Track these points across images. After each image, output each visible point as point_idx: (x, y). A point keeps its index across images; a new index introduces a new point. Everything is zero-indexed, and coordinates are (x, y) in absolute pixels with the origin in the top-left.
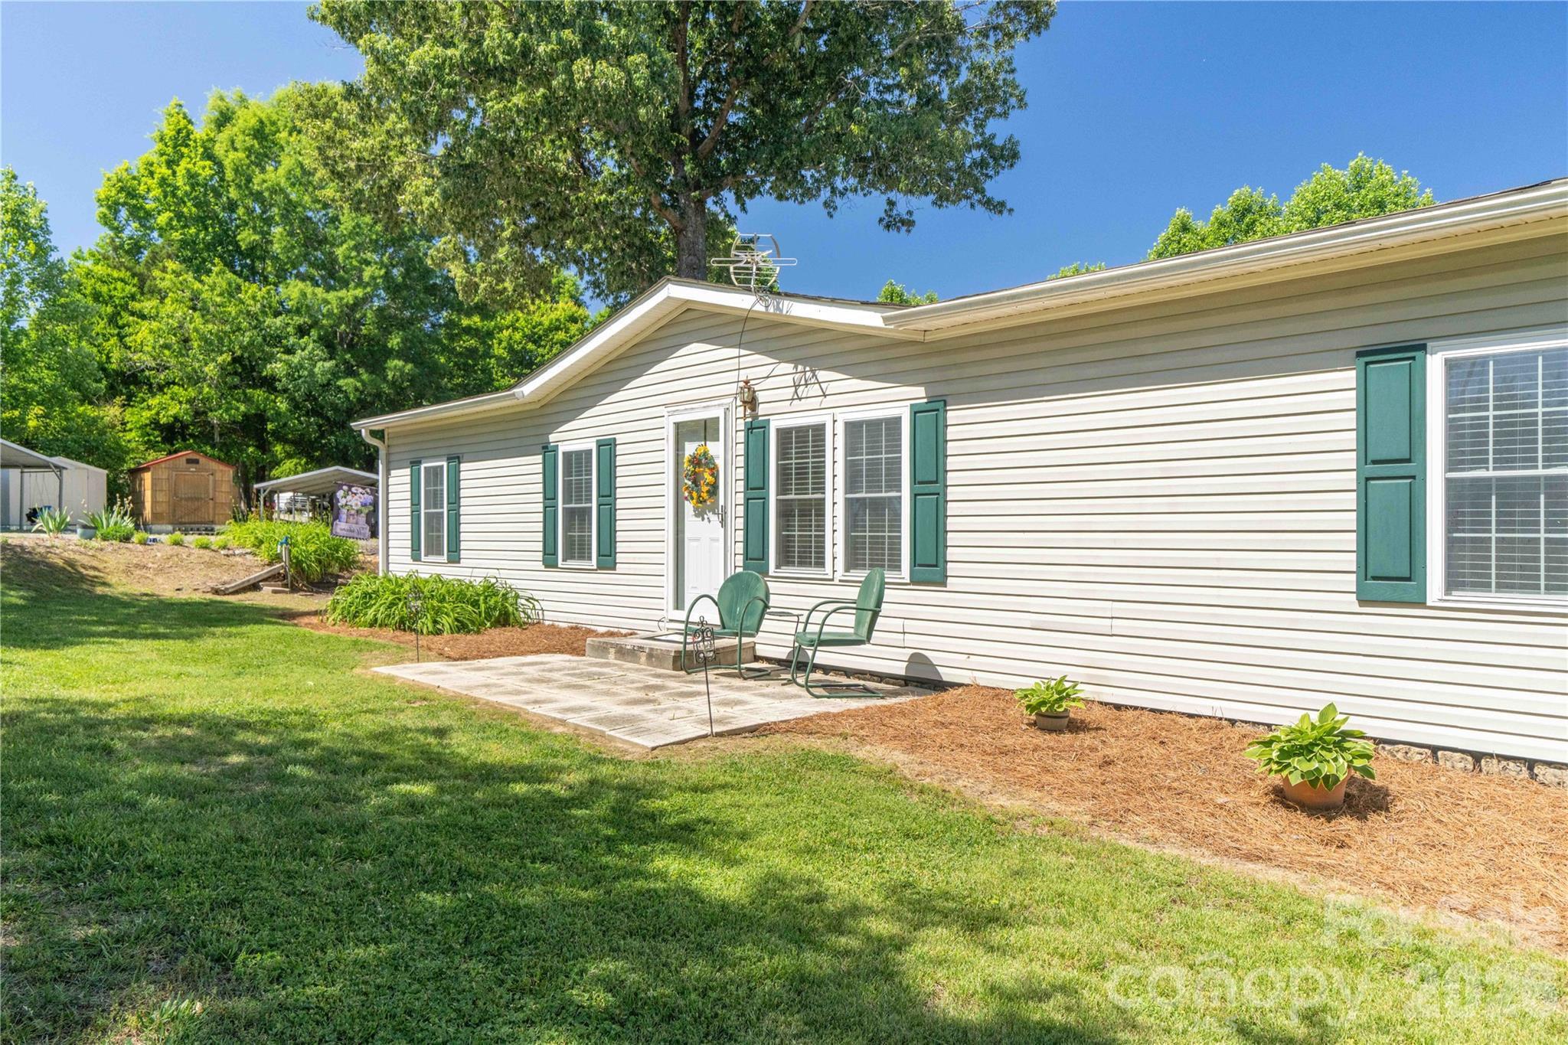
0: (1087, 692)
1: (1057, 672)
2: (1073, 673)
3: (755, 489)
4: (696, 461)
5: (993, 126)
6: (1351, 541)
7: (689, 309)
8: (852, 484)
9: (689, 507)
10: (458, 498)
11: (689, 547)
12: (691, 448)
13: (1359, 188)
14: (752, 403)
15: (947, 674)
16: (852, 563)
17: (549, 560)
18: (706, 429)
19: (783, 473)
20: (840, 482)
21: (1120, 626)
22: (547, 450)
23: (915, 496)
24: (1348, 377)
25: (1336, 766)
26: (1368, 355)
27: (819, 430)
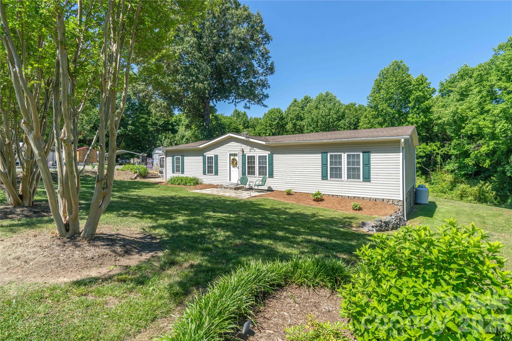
0: (293, 191)
1: (289, 188)
2: (291, 189)
3: (244, 164)
4: (233, 159)
5: (264, 90)
6: (321, 173)
7: (232, 137)
8: (259, 164)
9: (232, 166)
10: (184, 163)
11: (231, 172)
12: (232, 157)
13: (327, 96)
14: (243, 152)
15: (274, 189)
16: (260, 174)
17: (204, 173)
18: (235, 155)
19: (248, 162)
20: (258, 164)
21: (296, 183)
22: (203, 155)
23: (269, 166)
24: (320, 155)
25: (319, 196)
26: (322, 153)
27: (254, 156)
